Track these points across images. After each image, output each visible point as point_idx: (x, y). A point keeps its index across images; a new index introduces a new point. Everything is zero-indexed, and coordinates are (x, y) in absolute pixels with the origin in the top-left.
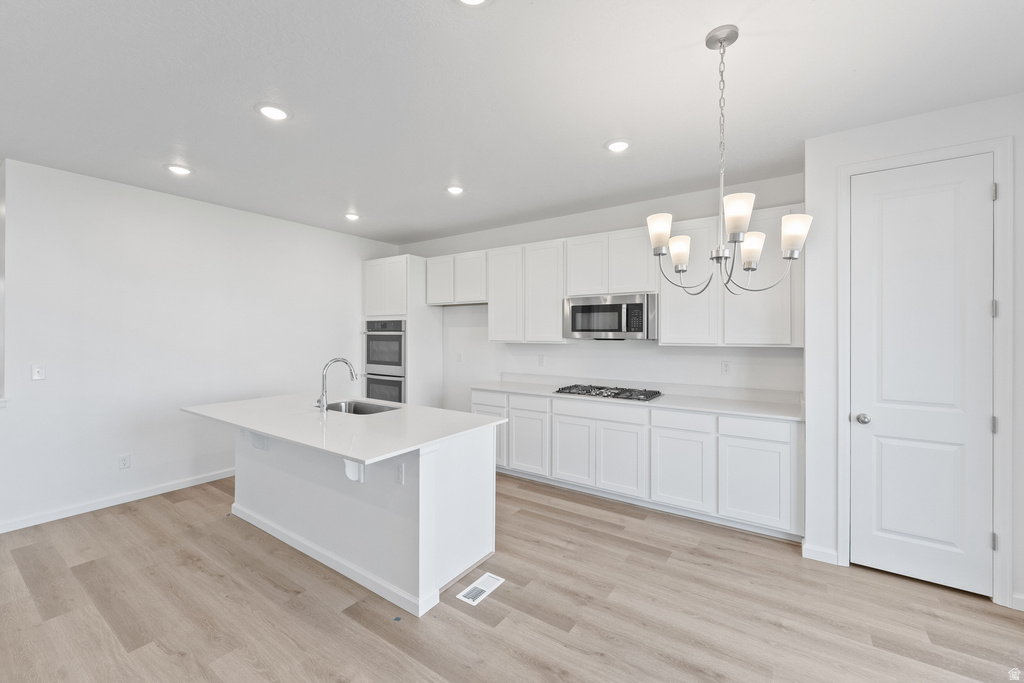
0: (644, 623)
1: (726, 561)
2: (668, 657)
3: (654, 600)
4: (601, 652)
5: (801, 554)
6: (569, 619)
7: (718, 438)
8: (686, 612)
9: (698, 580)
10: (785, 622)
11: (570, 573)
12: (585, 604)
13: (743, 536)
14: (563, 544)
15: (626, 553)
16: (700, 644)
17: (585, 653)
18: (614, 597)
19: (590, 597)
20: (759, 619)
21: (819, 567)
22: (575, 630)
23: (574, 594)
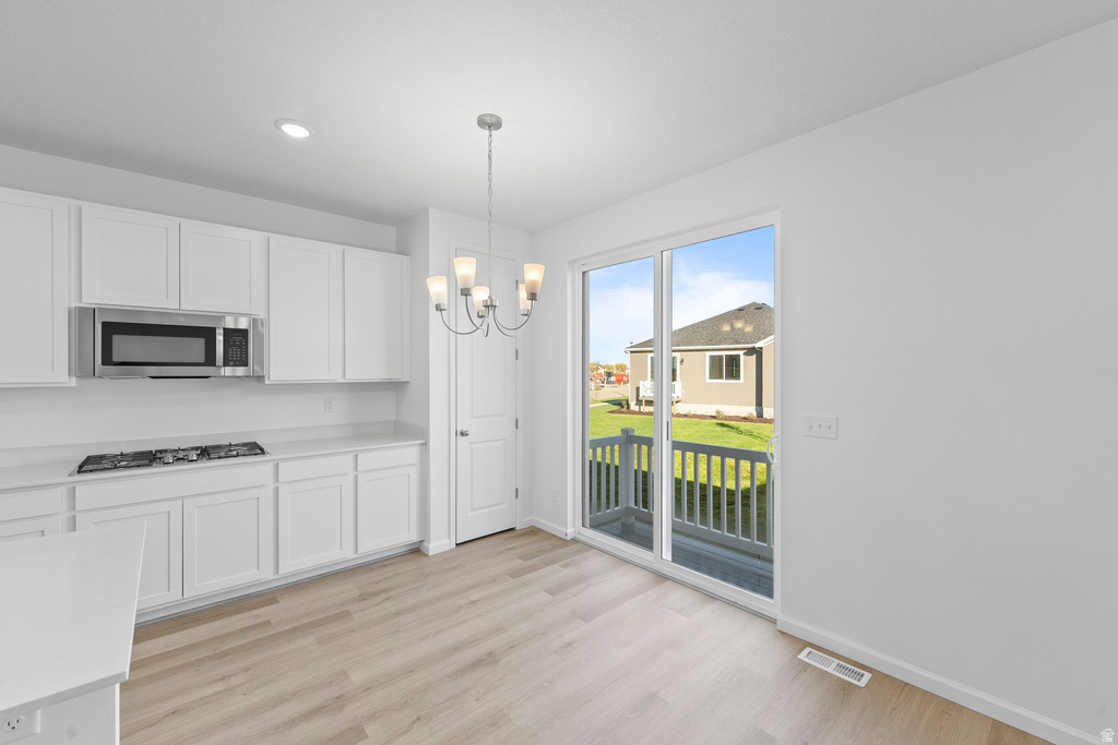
0: (410, 671)
1: (395, 588)
2: (455, 673)
3: (390, 651)
4: (415, 717)
5: (426, 555)
6: (350, 729)
7: (356, 476)
8: (422, 639)
9: (397, 614)
10: (473, 598)
11: (281, 700)
12: (344, 706)
13: (380, 564)
14: (220, 686)
15: (311, 639)
16: (457, 648)
17: (406, 732)
18: (358, 677)
19: (338, 698)
20: (461, 607)
21: (444, 556)
22: (369, 730)
23: (319, 710)
